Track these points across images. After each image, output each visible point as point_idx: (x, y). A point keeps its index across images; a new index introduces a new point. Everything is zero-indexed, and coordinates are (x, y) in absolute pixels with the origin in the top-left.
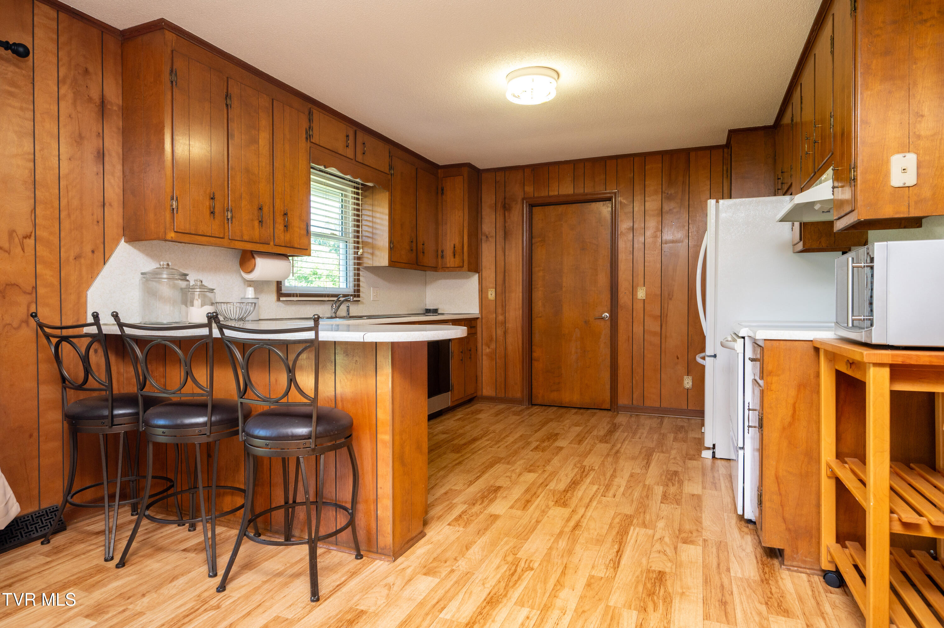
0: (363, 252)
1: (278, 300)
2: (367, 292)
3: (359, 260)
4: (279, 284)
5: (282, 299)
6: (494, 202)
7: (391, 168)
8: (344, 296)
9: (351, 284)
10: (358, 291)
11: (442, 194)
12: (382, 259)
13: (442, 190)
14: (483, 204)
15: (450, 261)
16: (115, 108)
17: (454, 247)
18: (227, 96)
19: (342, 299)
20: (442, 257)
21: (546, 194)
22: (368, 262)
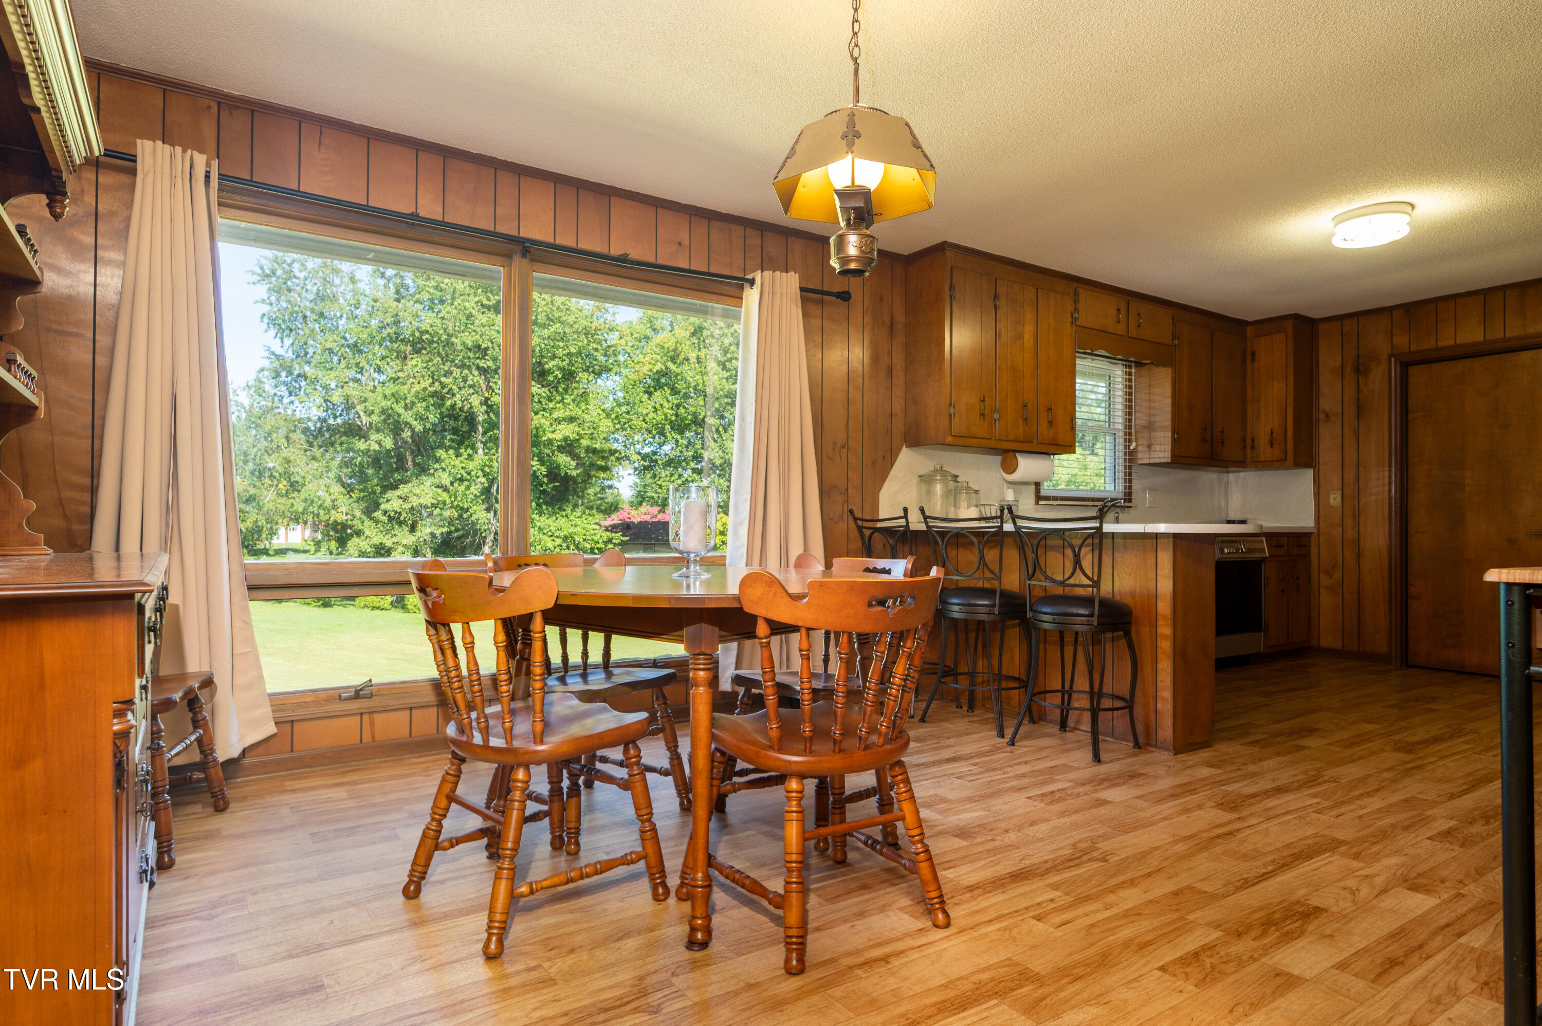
0: (1137, 445)
1: (1037, 503)
2: (1143, 497)
3: (1131, 457)
4: (1038, 485)
5: (1041, 502)
6: (1339, 363)
7: (1174, 336)
8: (1112, 500)
9: (1120, 488)
10: (1130, 494)
11: (1253, 360)
12: (1163, 452)
13: (1253, 354)
14: (1321, 368)
15: (1265, 451)
16: (900, 326)
17: (1272, 433)
18: (996, 297)
19: (1109, 504)
20: (1253, 447)
21: (1433, 345)
22: (1143, 457)
